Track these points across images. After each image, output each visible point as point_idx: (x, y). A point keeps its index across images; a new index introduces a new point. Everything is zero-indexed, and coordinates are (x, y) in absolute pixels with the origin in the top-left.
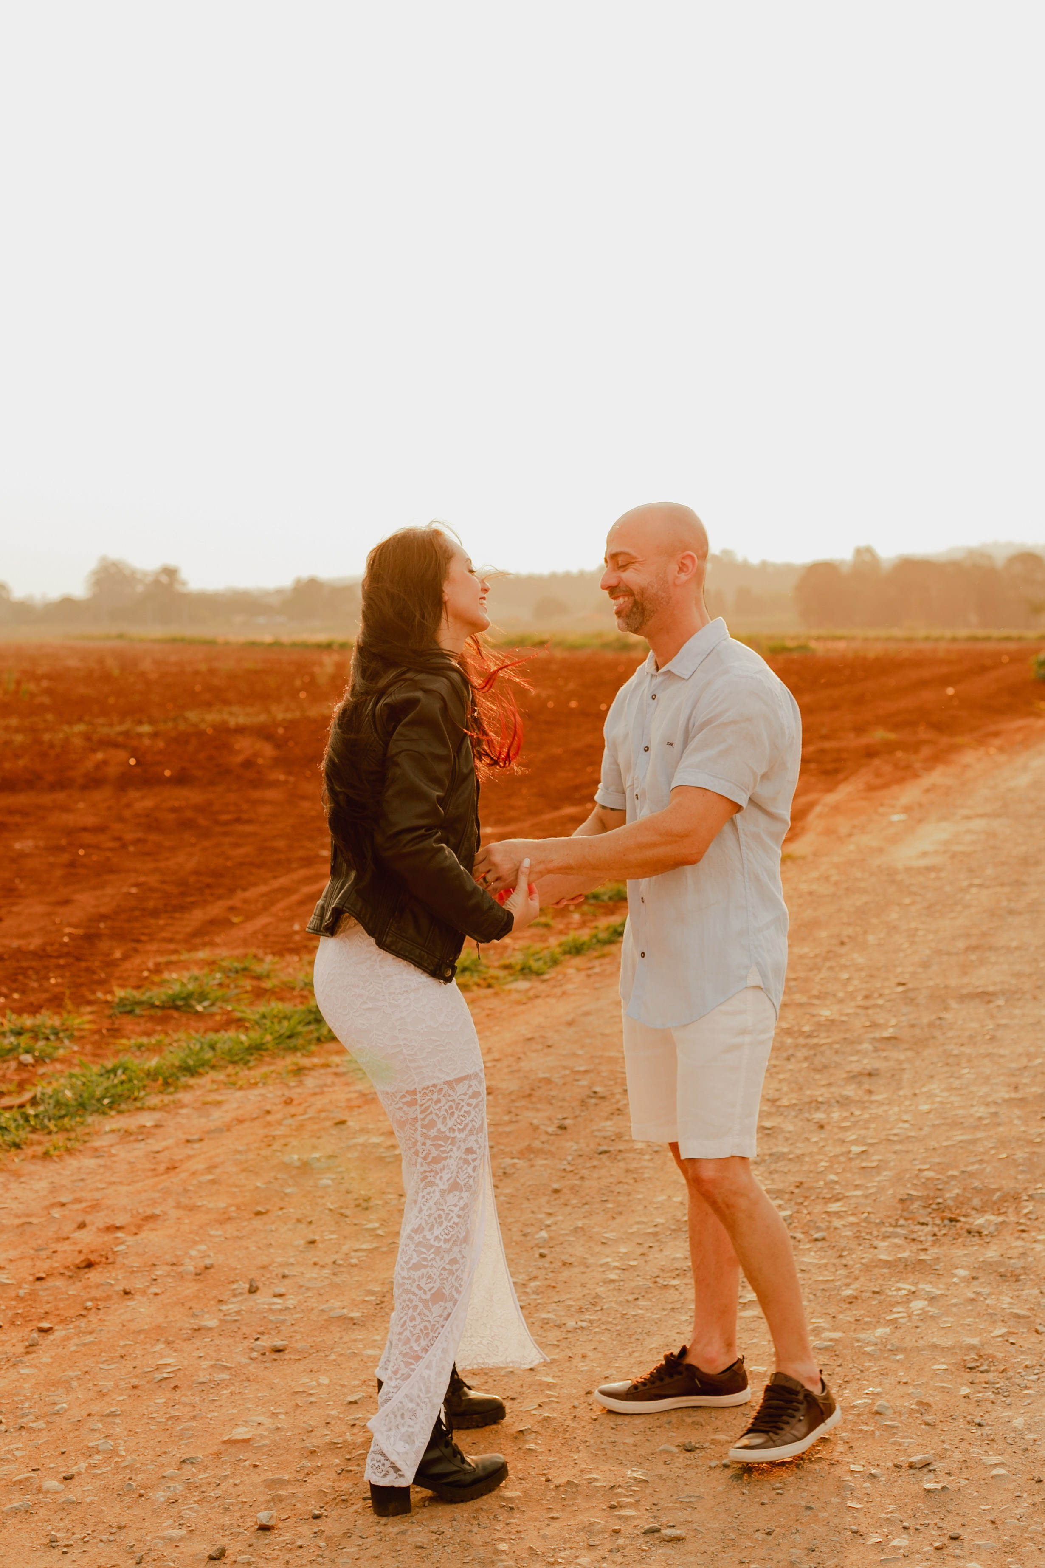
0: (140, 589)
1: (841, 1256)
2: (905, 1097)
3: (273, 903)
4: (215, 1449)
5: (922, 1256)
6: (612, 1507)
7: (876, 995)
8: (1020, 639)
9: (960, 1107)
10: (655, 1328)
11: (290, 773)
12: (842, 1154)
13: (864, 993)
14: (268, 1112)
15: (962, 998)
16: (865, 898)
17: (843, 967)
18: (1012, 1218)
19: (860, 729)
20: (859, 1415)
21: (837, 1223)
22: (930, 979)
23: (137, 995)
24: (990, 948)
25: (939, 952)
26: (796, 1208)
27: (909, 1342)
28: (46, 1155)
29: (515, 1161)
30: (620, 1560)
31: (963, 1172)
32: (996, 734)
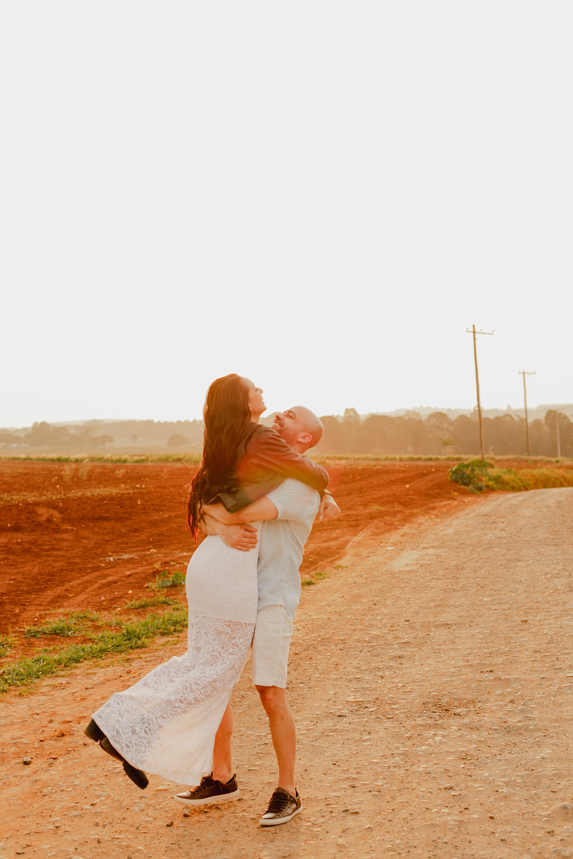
1: (401, 723)
2: (418, 665)
3: (86, 588)
4: (153, 793)
5: (436, 722)
6: (328, 805)
7: (396, 625)
8: (437, 459)
9: (443, 669)
10: (327, 749)
11: (73, 526)
12: (394, 687)
13: (390, 625)
14: (121, 676)
15: (436, 627)
16: (381, 585)
17: (378, 614)
18: (472, 709)
19: (365, 505)
20: (421, 774)
21: (396, 712)
22: (420, 619)
23: (35, 628)
24: (446, 606)
25: (422, 608)
26: (377, 707)
27: (437, 750)
28: (20, 695)
29: (246, 692)
30: (335, 820)
31: (449, 692)
32: (434, 508)
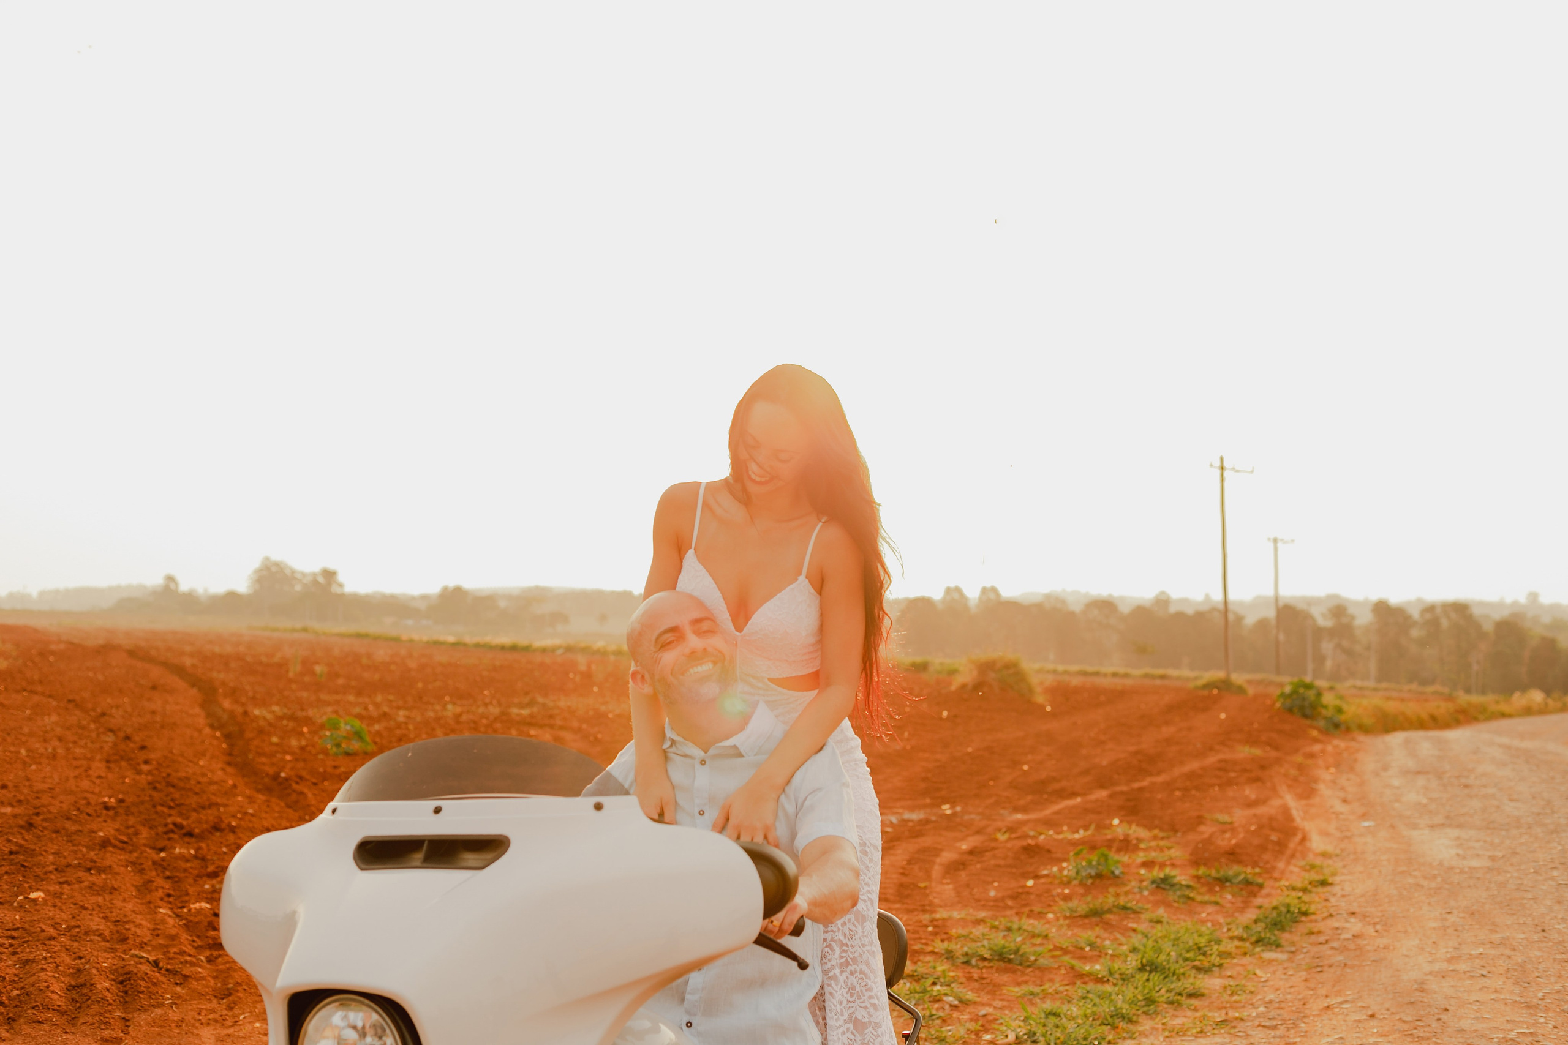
0: (298, 588)
